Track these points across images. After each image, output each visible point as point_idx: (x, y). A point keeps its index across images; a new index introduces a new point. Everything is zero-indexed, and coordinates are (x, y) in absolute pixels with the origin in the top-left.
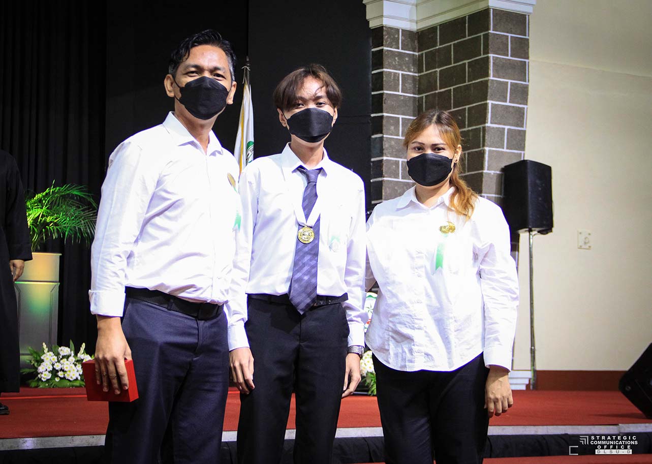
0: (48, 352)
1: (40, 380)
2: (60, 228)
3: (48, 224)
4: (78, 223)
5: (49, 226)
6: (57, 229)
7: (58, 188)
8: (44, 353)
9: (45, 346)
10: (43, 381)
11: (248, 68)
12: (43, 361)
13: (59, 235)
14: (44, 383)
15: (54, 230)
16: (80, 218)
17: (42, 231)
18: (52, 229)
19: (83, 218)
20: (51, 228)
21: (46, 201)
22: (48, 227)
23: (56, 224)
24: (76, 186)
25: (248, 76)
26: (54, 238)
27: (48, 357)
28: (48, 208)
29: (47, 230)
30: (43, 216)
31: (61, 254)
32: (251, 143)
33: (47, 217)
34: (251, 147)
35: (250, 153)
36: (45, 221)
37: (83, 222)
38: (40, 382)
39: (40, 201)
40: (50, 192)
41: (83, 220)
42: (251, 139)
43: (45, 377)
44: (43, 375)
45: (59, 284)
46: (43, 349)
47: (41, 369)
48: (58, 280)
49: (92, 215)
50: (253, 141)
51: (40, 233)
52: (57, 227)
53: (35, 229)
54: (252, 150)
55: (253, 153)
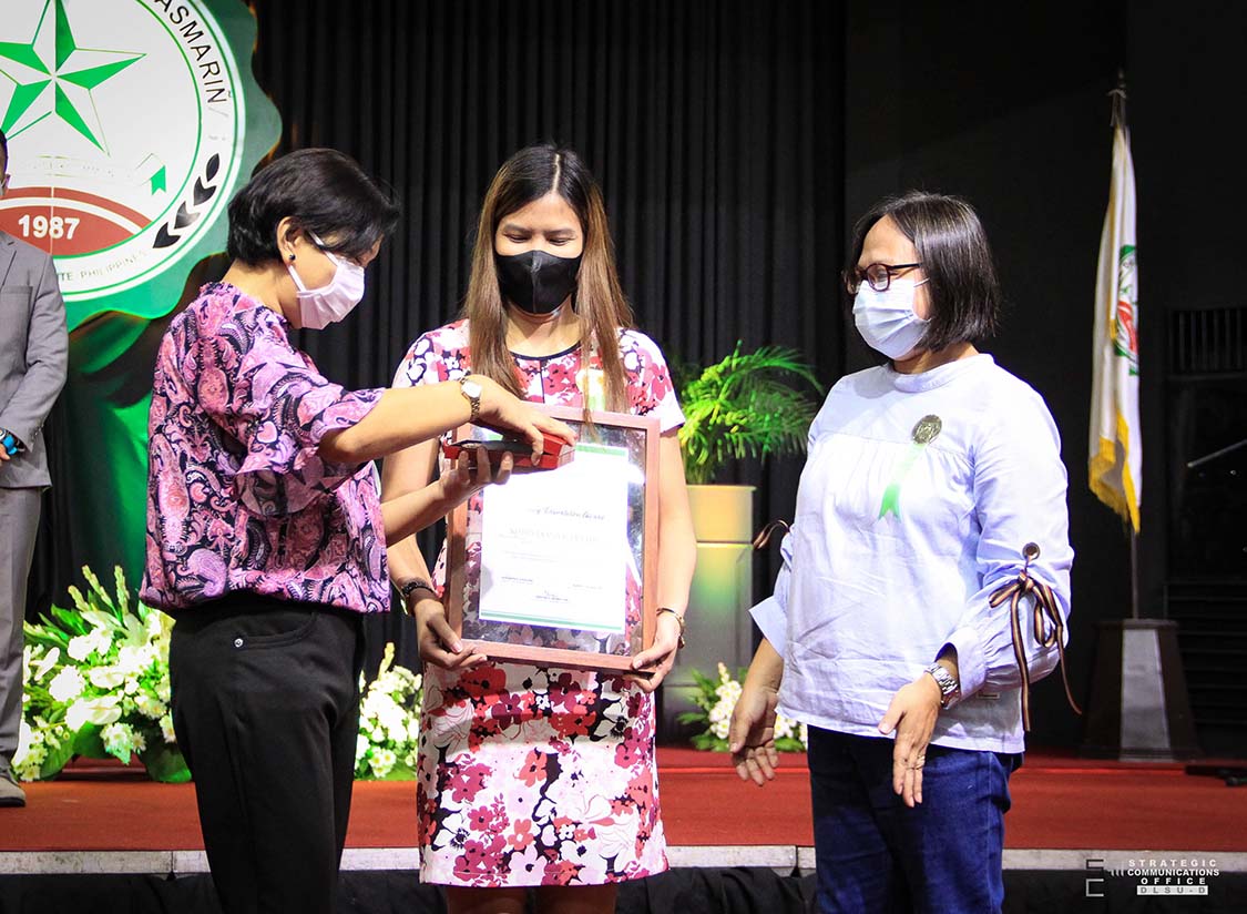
0: (730, 680)
1: (714, 736)
2: (751, 437)
3: (728, 429)
5: (729, 431)
6: (745, 439)
7: (746, 358)
8: (722, 684)
9: (722, 669)
10: (719, 739)
11: (1122, 94)
12: (718, 699)
13: (749, 452)
14: (722, 743)
15: (738, 441)
17: (716, 442)
18: (734, 440)
20: (733, 437)
21: (724, 383)
22: (727, 435)
23: (742, 429)
24: (779, 351)
25: (1123, 110)
26: (738, 457)
27: (729, 691)
28: (728, 398)
29: (725, 442)
30: (719, 414)
31: (753, 488)
32: (1127, 250)
33: (726, 413)
34: (1130, 257)
35: (1126, 270)
36: (723, 422)
38: (715, 742)
39: (712, 384)
40: (731, 365)
42: (1130, 240)
43: (723, 730)
44: (719, 727)
45: (752, 546)
46: (720, 676)
47: (715, 715)
48: (750, 539)
49: (807, 409)
50: (1134, 244)
51: (713, 449)
52: (746, 435)
53: (703, 440)
54: (1131, 263)
55: (1134, 268)
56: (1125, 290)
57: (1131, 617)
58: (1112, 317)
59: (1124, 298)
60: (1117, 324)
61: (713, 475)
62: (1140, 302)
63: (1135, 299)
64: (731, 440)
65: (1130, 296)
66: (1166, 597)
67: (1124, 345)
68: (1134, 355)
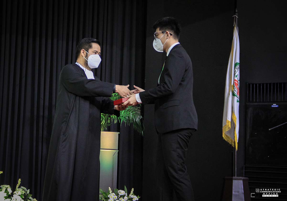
0: (112, 192)
4: (129, 114)
8: (110, 193)
9: (110, 189)
11: (237, 16)
12: (109, 198)
13: (118, 121)
15: (115, 118)
16: (130, 111)
17: (108, 119)
18: (114, 117)
19: (132, 111)
22: (112, 116)
25: (237, 22)
26: (115, 123)
27: (112, 196)
31: (119, 133)
32: (237, 63)
34: (238, 66)
35: (237, 70)
37: (131, 114)
41: (132, 113)
42: (238, 61)
45: (118, 151)
46: (109, 191)
48: (117, 149)
49: (137, 109)
50: (239, 62)
53: (104, 117)
54: (238, 68)
55: (239, 69)
56: (236, 76)
57: (235, 176)
58: (232, 84)
59: (236, 79)
60: (234, 86)
61: (106, 129)
62: (240, 80)
63: (239, 79)
64: (112, 117)
65: (237, 78)
66: (244, 170)
67: (236, 93)
68: (238, 96)
